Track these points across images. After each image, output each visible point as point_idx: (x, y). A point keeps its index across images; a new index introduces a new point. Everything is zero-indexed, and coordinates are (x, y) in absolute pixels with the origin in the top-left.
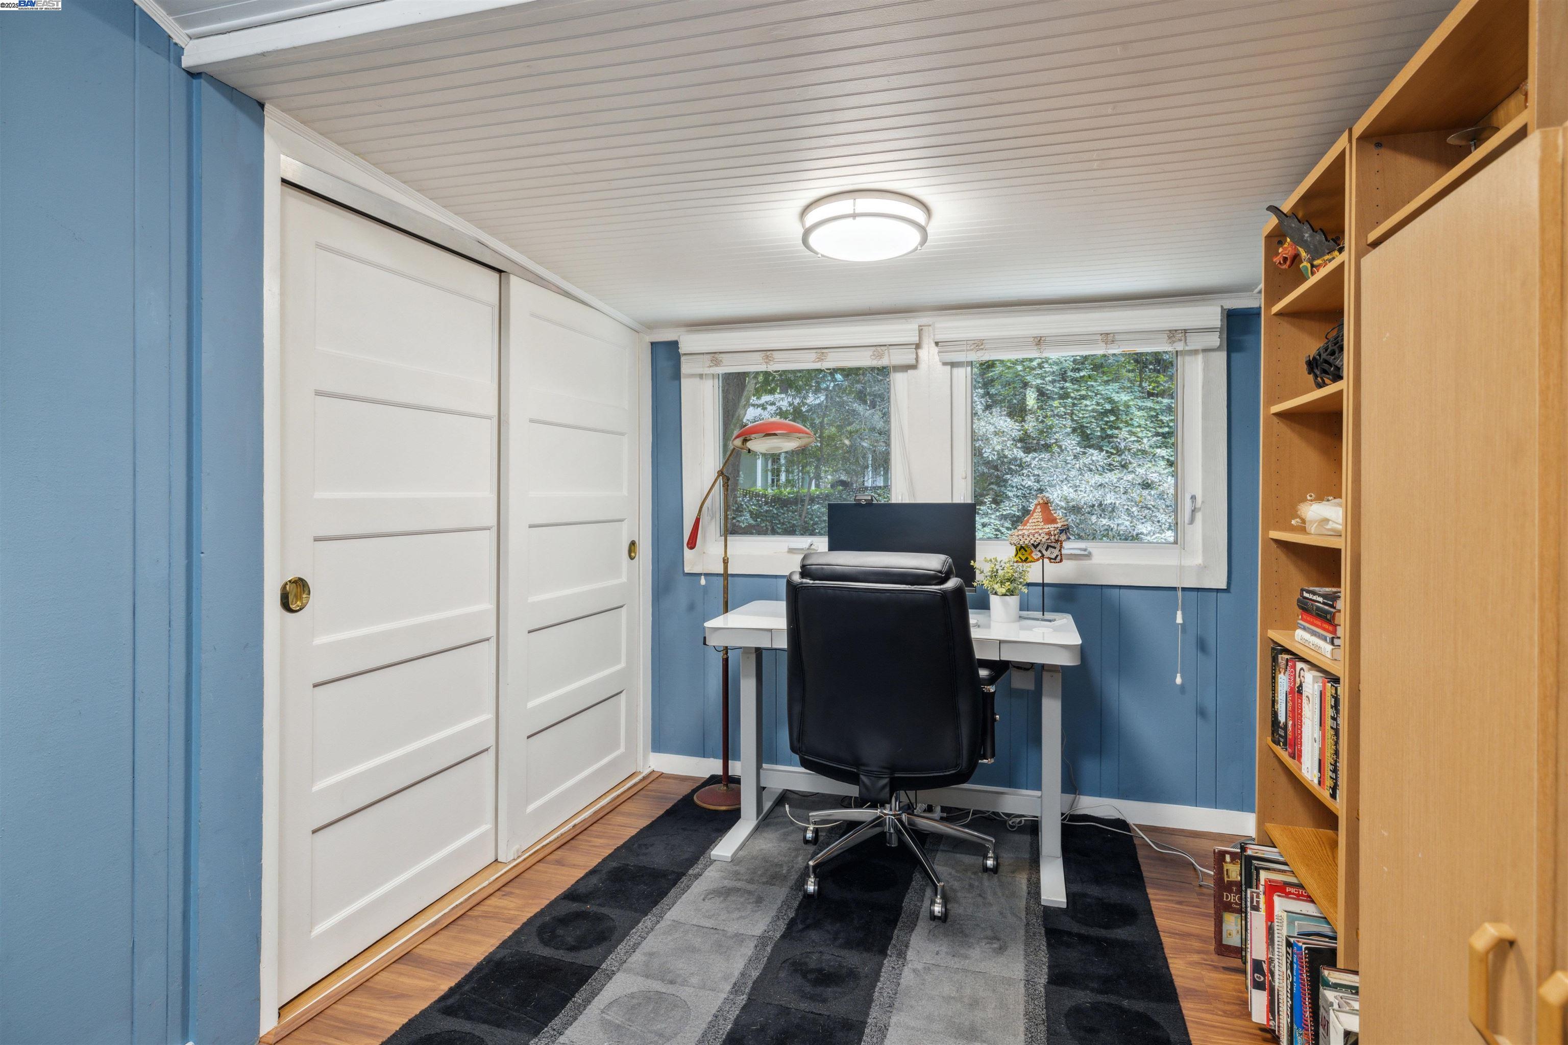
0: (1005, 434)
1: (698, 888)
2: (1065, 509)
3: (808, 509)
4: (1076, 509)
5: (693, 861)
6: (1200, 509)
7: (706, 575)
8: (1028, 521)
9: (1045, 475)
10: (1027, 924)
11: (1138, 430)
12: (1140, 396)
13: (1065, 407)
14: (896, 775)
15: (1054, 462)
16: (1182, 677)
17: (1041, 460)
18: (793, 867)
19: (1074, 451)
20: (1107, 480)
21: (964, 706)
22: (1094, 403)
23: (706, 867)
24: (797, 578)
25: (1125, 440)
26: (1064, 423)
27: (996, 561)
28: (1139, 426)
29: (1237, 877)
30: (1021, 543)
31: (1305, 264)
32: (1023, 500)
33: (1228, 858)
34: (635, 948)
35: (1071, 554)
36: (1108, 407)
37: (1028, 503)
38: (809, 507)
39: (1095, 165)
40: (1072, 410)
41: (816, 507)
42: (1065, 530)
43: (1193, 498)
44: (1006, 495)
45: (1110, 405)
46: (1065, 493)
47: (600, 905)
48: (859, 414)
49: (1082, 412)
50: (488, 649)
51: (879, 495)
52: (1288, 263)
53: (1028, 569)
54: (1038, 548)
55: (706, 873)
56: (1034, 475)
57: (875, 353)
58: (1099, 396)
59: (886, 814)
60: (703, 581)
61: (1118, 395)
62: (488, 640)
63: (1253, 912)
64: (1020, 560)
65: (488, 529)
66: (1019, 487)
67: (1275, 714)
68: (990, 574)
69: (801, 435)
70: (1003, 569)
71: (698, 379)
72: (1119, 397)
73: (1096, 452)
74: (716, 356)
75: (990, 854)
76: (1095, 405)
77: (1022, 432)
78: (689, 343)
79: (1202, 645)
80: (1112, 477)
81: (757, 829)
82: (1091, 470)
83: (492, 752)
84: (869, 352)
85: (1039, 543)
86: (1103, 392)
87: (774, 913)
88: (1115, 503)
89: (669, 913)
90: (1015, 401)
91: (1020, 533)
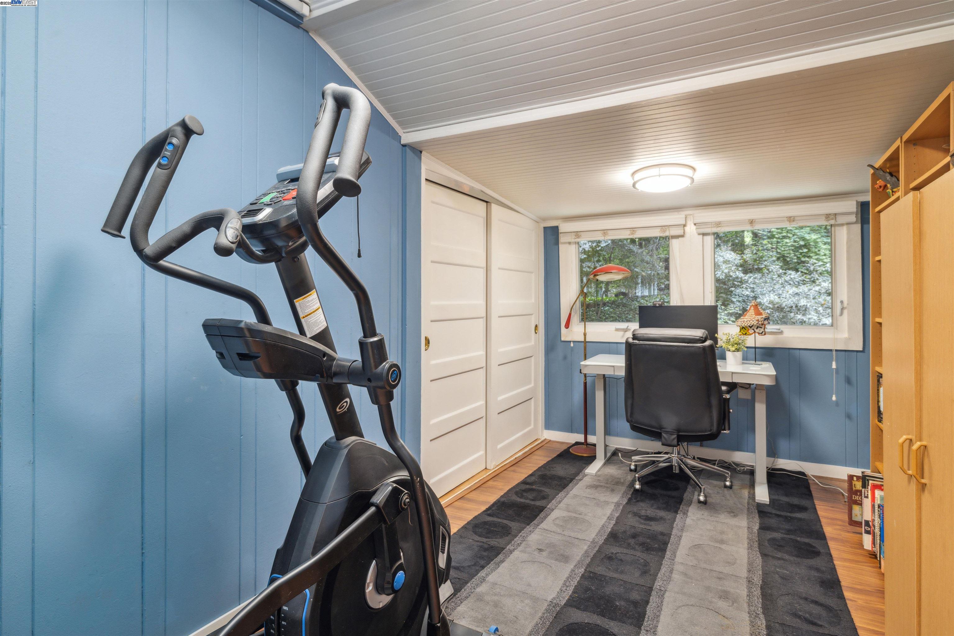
0: (731, 262)
1: (581, 484)
2: (772, 309)
3: (602, 310)
4: (780, 309)
5: (577, 474)
6: (846, 308)
7: (573, 342)
8: (746, 314)
9: (758, 287)
10: (748, 508)
11: (824, 257)
12: (825, 236)
13: (771, 244)
14: (680, 434)
15: (764, 279)
16: (836, 397)
17: (755, 278)
18: (626, 480)
19: (778, 272)
20: (801, 290)
21: (714, 402)
22: (792, 240)
23: (583, 477)
24: (631, 340)
25: (813, 265)
26: (771, 254)
27: (729, 334)
28: (825, 255)
29: (860, 488)
30: (743, 325)
31: (889, 191)
32: (743, 303)
33: (855, 478)
34: (560, 502)
35: (771, 332)
36: (802, 243)
37: (746, 305)
38: (602, 308)
39: (778, 149)
40: (777, 246)
41: (607, 308)
42: (767, 319)
43: (842, 302)
44: (731, 301)
45: (803, 242)
46: (772, 299)
47: (539, 487)
48: (634, 252)
49: (784, 247)
50: (482, 372)
51: (647, 301)
52: (882, 188)
53: (747, 339)
54: (752, 328)
55: (584, 479)
56: (750, 288)
57: (662, 230)
58: (795, 236)
59: (673, 457)
60: (572, 345)
61: (809, 235)
62: (482, 368)
63: (865, 499)
64: (742, 334)
65: (482, 318)
66: (740, 295)
67: (879, 407)
68: (726, 341)
69: (624, 272)
70: (733, 338)
71: (568, 244)
72: (810, 237)
73: (793, 273)
74: (578, 233)
75: (728, 479)
76: (793, 242)
77: (742, 261)
78: (564, 227)
79: (848, 381)
80: (804, 289)
81: (605, 464)
82: (790, 284)
83: (484, 418)
84: (658, 230)
85: (753, 325)
86: (798, 234)
87: (621, 495)
88: (807, 305)
89: (571, 492)
90: (737, 241)
91: (742, 320)
